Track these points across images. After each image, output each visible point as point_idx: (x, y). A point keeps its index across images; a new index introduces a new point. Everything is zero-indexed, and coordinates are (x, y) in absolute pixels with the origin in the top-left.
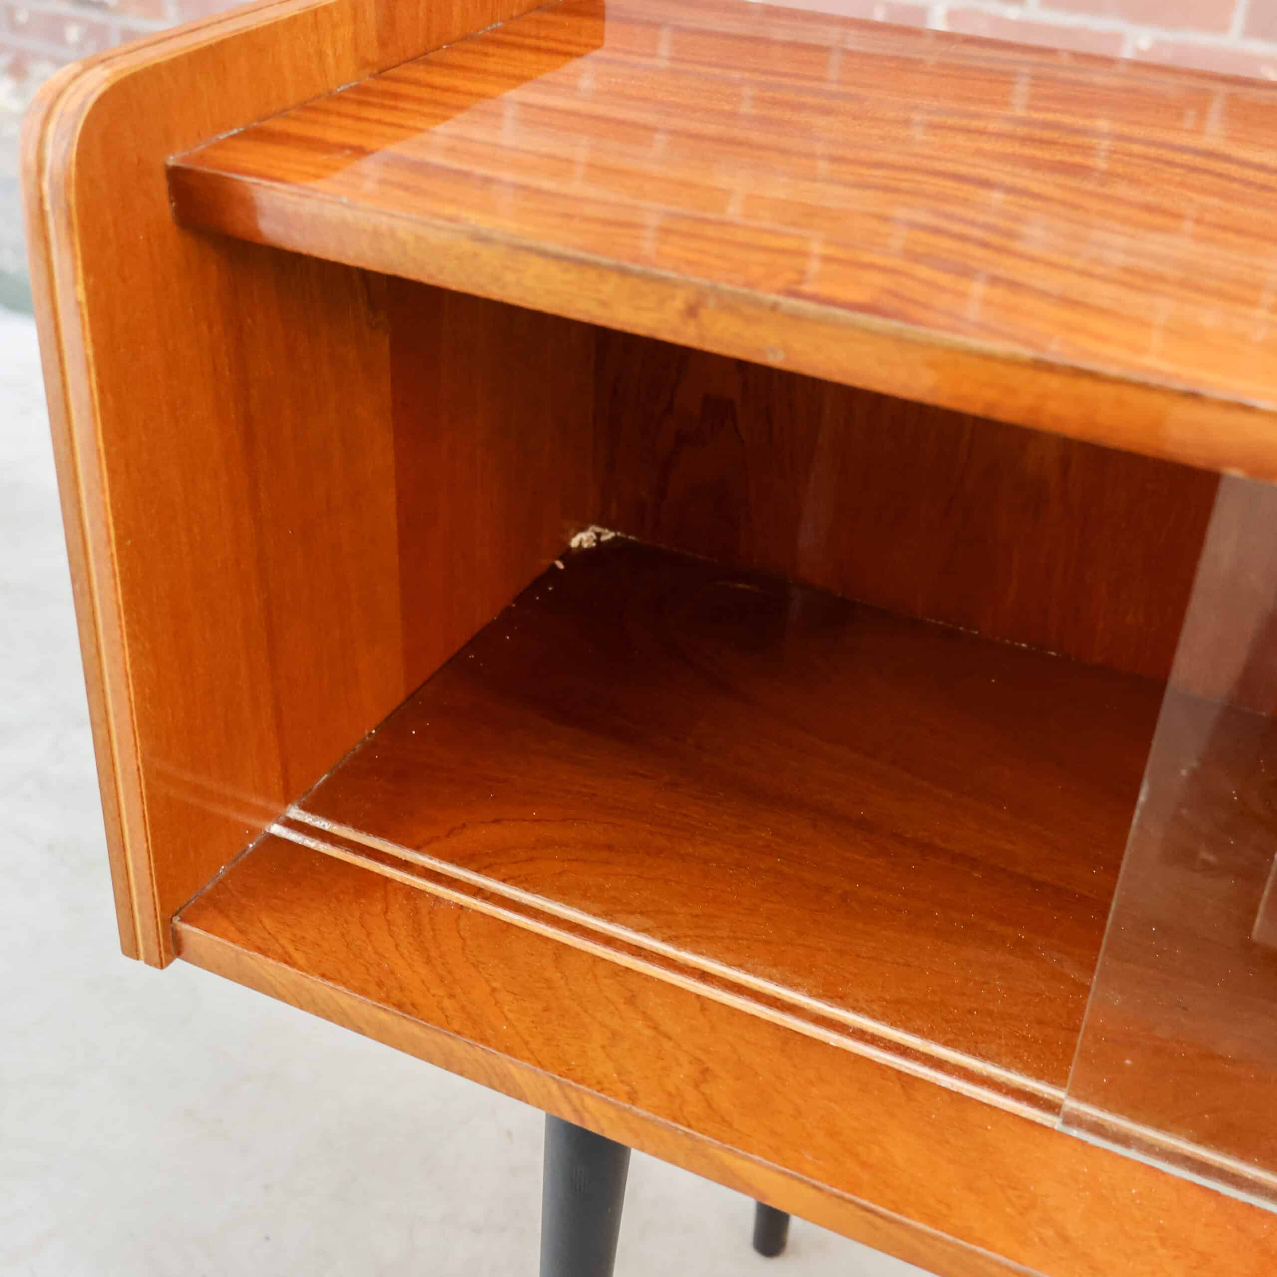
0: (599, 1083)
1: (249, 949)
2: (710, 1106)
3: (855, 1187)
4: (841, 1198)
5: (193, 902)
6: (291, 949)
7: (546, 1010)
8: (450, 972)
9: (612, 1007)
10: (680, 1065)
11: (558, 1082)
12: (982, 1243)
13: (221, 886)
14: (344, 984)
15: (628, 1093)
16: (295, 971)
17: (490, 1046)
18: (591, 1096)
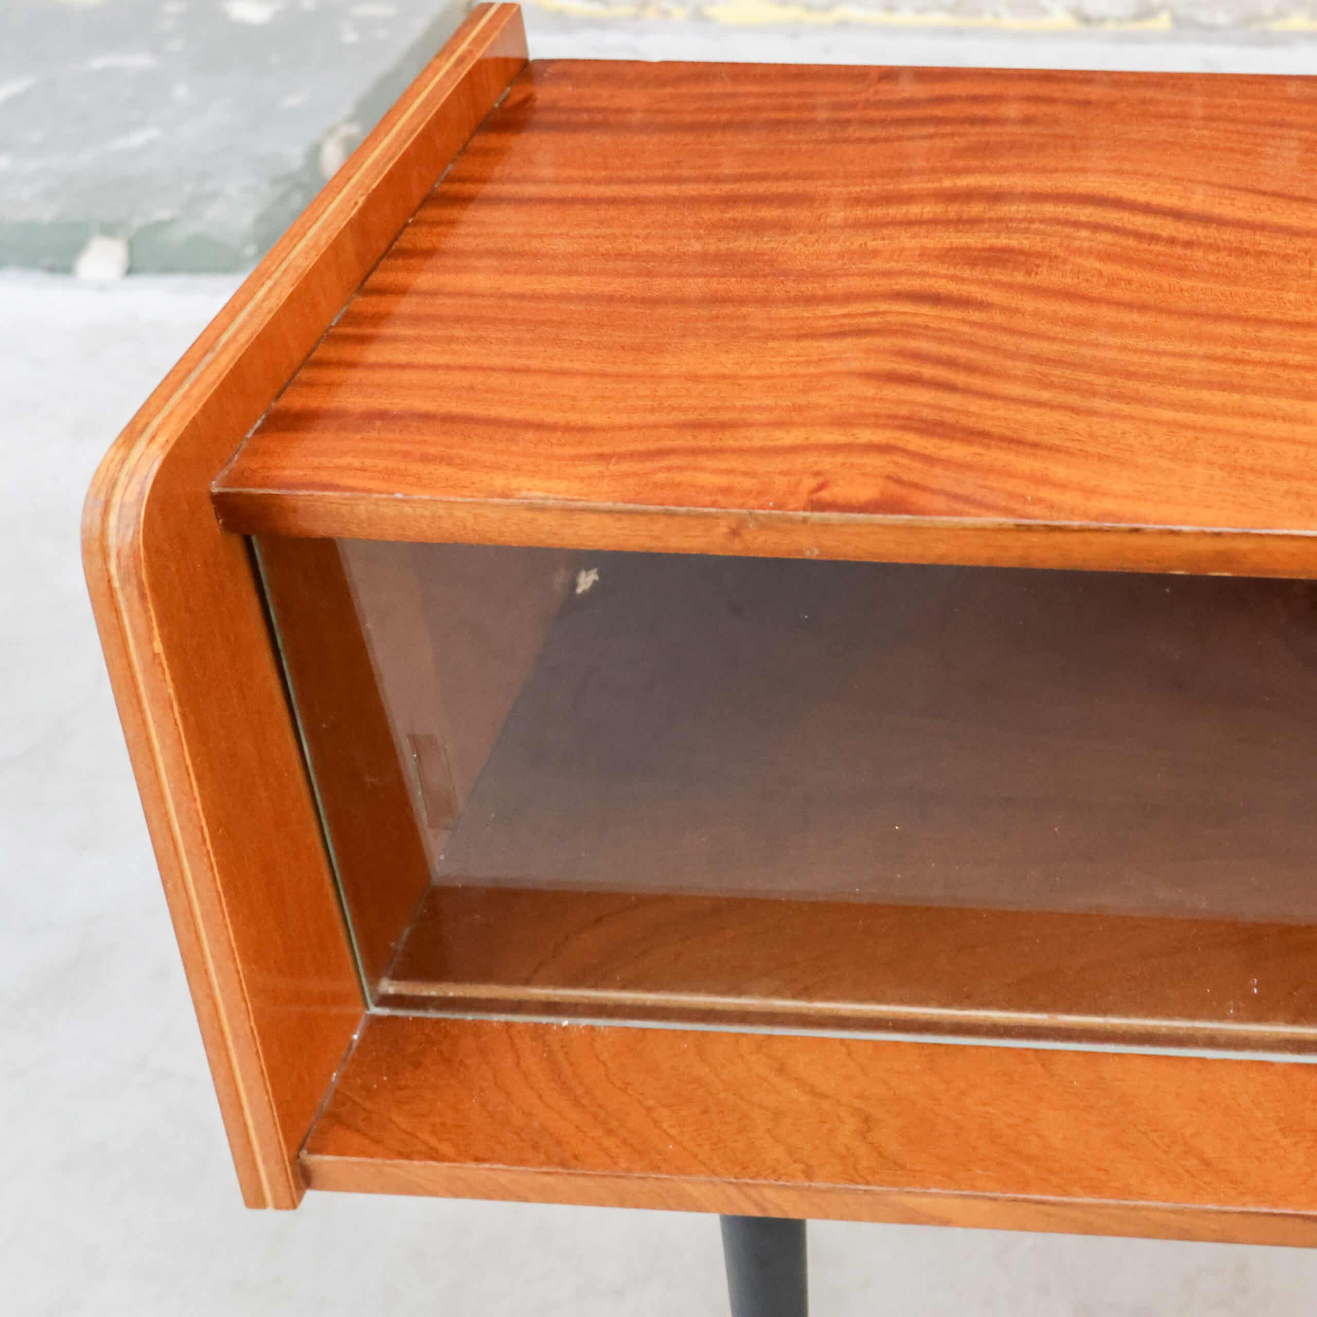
0: (774, 1171)
1: (392, 1159)
2: (880, 1155)
3: (1025, 1185)
4: (1015, 1200)
5: (315, 1126)
6: (433, 1142)
7: (705, 1112)
8: (600, 1106)
9: (765, 1084)
10: (843, 1122)
11: (736, 1185)
12: (1143, 1196)
13: (340, 1098)
14: (500, 1161)
15: (804, 1172)
16: (446, 1164)
17: (662, 1173)
18: (770, 1186)
